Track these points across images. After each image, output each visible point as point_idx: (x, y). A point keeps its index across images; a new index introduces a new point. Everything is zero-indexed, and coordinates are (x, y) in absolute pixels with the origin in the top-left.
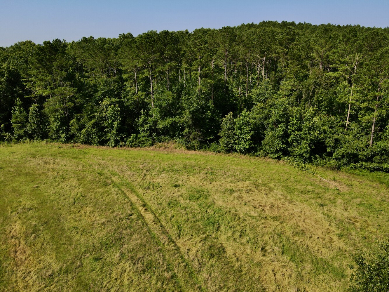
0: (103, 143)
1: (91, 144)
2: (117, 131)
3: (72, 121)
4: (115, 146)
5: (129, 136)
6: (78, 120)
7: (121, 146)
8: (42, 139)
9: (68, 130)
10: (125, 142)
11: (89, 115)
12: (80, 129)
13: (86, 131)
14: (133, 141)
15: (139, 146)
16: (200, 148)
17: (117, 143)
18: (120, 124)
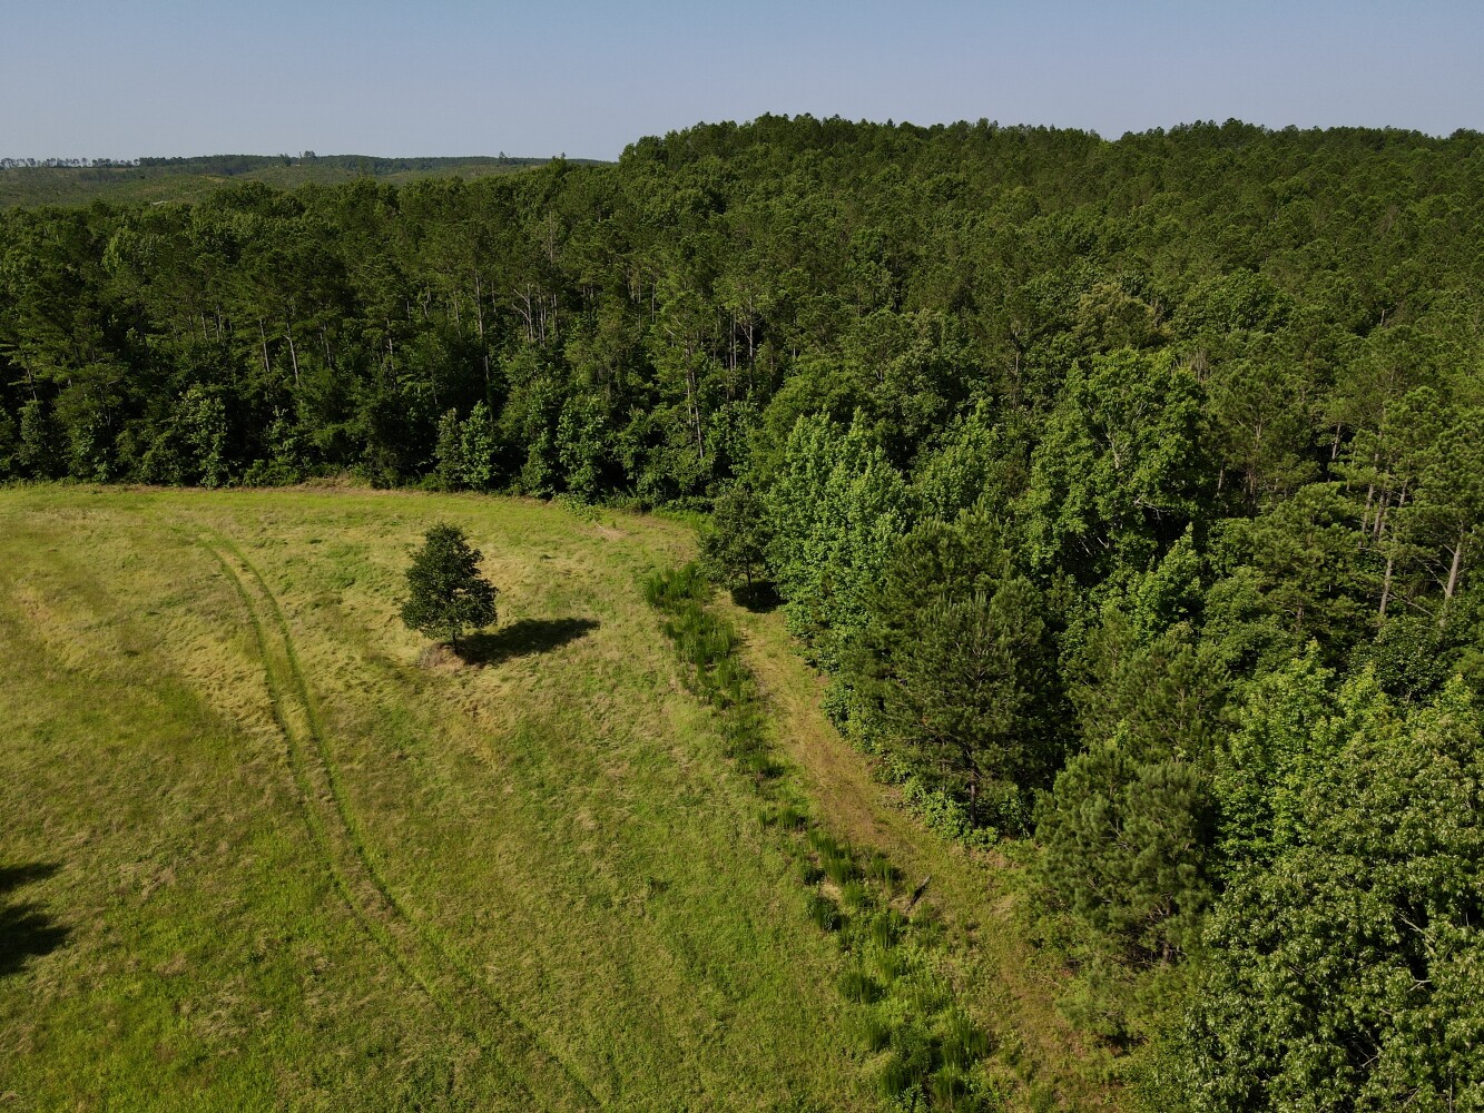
0: (192, 480)
1: (165, 483)
2: (220, 454)
3: (121, 436)
4: (219, 486)
5: (248, 464)
6: (135, 432)
7: (232, 485)
8: (55, 478)
9: (113, 455)
10: (242, 477)
11: (157, 421)
12: (139, 452)
13: (154, 455)
14: (258, 475)
15: (270, 484)
16: (400, 484)
17: (222, 479)
18: (226, 438)
